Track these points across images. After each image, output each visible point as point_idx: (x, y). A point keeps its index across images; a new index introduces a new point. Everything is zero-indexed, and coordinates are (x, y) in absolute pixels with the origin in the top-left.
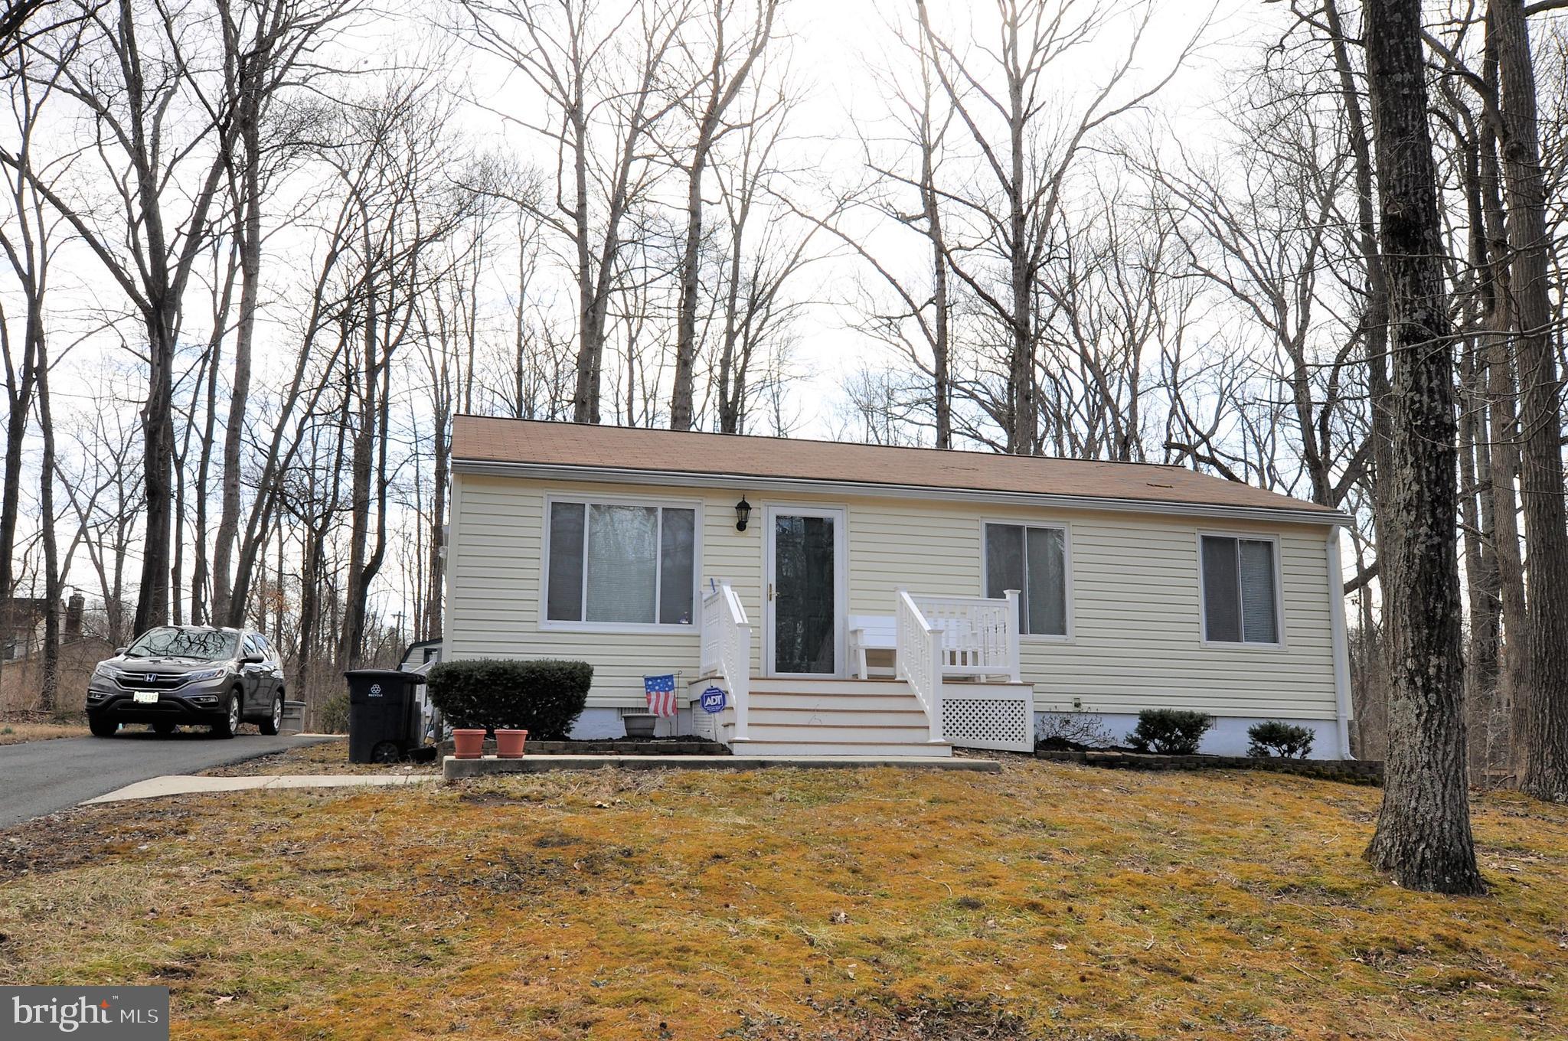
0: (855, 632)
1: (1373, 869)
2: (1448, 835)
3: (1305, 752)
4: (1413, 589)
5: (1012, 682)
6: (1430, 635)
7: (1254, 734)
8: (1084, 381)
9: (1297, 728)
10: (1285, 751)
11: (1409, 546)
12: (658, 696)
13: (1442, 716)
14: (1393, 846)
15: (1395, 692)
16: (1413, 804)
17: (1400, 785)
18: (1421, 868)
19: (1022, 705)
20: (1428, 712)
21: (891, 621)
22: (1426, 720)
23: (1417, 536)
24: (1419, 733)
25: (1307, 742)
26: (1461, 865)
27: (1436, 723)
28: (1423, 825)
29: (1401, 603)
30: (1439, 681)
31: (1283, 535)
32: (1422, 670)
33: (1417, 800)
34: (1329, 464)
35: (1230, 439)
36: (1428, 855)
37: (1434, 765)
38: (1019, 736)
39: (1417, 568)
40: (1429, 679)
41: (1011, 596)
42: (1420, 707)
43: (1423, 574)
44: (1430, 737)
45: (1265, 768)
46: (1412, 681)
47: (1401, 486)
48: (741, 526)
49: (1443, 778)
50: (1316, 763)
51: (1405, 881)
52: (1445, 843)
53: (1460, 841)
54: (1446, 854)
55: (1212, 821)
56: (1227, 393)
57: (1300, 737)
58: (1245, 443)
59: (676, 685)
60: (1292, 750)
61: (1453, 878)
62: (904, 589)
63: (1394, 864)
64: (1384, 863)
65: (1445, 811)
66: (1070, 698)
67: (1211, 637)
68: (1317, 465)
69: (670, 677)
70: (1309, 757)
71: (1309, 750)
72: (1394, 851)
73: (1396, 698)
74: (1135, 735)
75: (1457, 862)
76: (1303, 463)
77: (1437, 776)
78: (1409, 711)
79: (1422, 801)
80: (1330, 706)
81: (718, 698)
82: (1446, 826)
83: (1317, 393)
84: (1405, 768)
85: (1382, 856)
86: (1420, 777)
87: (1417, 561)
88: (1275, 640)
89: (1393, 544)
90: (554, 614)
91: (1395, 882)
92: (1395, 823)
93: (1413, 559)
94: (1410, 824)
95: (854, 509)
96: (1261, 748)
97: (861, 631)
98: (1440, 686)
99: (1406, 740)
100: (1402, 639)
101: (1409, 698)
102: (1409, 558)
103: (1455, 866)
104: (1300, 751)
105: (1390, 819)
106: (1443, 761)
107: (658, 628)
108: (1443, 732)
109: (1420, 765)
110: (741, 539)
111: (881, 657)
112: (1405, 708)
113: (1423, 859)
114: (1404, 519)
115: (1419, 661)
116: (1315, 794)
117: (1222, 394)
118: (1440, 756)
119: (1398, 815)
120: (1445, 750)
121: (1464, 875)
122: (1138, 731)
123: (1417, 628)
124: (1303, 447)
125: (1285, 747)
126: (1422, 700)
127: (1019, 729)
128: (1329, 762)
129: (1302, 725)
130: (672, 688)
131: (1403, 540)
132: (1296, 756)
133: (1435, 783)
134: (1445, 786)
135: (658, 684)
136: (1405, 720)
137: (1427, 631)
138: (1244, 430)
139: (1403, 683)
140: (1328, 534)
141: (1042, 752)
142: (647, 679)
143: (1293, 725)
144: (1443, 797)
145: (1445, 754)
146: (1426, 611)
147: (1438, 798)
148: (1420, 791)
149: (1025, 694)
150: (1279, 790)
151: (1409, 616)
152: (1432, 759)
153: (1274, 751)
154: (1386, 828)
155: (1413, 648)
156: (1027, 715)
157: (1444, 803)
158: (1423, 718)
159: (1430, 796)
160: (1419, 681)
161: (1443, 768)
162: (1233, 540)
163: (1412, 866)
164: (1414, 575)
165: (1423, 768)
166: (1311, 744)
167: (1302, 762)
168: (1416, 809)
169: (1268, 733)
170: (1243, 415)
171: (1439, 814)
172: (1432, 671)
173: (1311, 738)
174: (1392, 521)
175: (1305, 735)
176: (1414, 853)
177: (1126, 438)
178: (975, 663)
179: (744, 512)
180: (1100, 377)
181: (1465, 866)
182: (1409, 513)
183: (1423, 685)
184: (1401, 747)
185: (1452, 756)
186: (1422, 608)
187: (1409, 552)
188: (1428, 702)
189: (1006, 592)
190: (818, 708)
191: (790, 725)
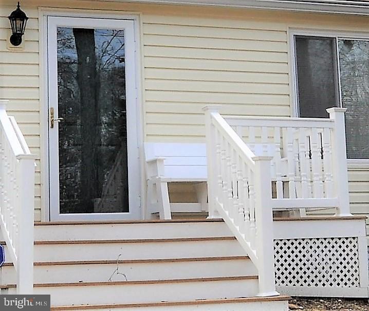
0: (154, 162)
5: (341, 215)
19: (354, 241)
41: (336, 115)
48: (17, 40)
95: (147, 18)
97: (161, 161)
110: (15, 56)
149: (359, 229)
179: (19, 22)
189: (328, 110)
190: (120, 259)
191: (81, 284)
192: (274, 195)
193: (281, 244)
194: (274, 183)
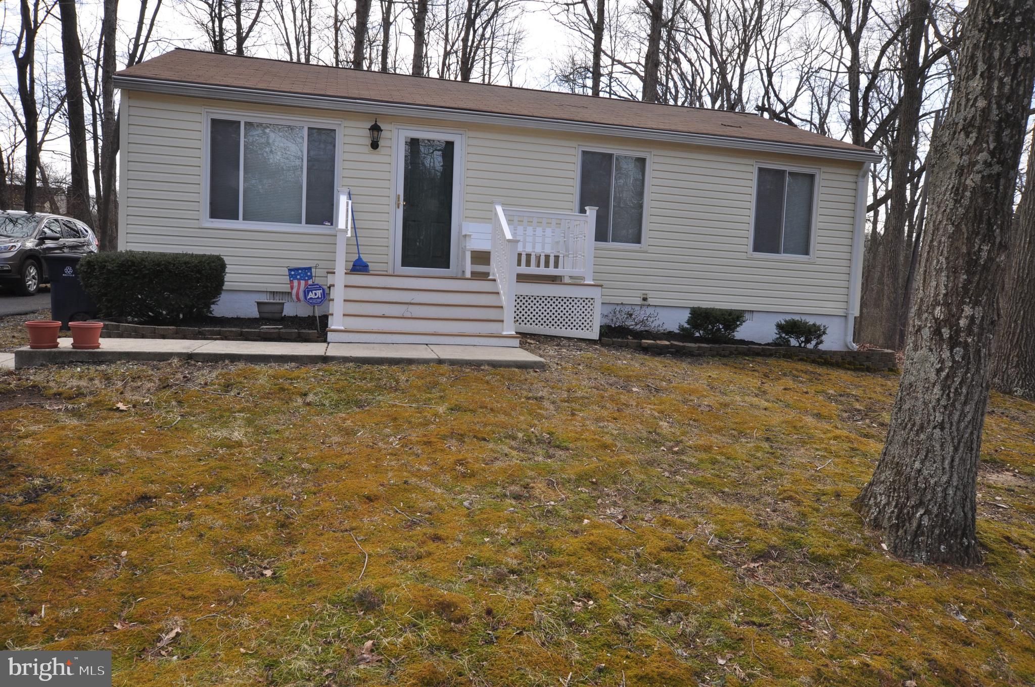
0: (465, 236)
1: (862, 523)
2: (951, 501)
3: (817, 344)
4: (957, 227)
5: (586, 282)
6: (969, 281)
7: (780, 327)
8: (711, 65)
9: (814, 325)
10: (802, 342)
11: (961, 175)
12: (299, 284)
13: (966, 373)
14: (888, 503)
15: (916, 341)
16: (917, 465)
17: (905, 443)
18: (916, 535)
19: (592, 301)
20: (952, 367)
21: (488, 227)
22: (948, 376)
23: (973, 164)
24: (937, 390)
25: (820, 336)
26: (959, 533)
27: (958, 380)
28: (925, 489)
29: (940, 242)
30: (969, 335)
31: (824, 169)
32: (951, 320)
33: (923, 462)
34: (865, 125)
35: (802, 109)
36: (926, 521)
37: (947, 426)
38: (588, 327)
39: (966, 202)
40: (958, 331)
41: (591, 212)
42: (942, 361)
43: (972, 210)
44: (948, 395)
45: (784, 356)
46: (937, 332)
47: (963, 102)
48: (375, 145)
49: (956, 441)
50: (825, 352)
51: (895, 547)
52: (946, 510)
53: (963, 507)
54: (945, 521)
55: (719, 430)
56: (805, 78)
57: (816, 332)
58: (812, 112)
59: (313, 275)
60: (808, 341)
61: (950, 547)
62: (499, 203)
63: (886, 524)
64: (876, 519)
65: (951, 476)
66: (640, 294)
67: (757, 249)
68: (857, 125)
69: (310, 269)
70: (821, 347)
71: (821, 342)
72: (889, 510)
73: (916, 349)
74: (686, 326)
75: (956, 530)
76: (848, 127)
77: (949, 439)
78: (928, 365)
79: (927, 464)
80: (843, 305)
81: (319, 293)
82: (951, 492)
83: (864, 81)
84: (914, 425)
85: (874, 511)
86: (930, 438)
87: (968, 194)
88: (807, 253)
89: (941, 174)
90: (215, 214)
91: (884, 546)
92: (894, 481)
93: (964, 191)
94: (911, 487)
95: (471, 134)
96: (784, 338)
97: (470, 236)
98: (970, 340)
99: (920, 395)
100: (934, 284)
101: (931, 350)
102: (958, 191)
103: (954, 535)
104: (814, 343)
105: (888, 475)
106: (959, 422)
107: (304, 228)
108: (964, 391)
109: (932, 424)
110: (375, 157)
111: (482, 257)
112: (925, 360)
113: (919, 525)
114: (960, 143)
115: (950, 311)
116: (820, 388)
117: (802, 78)
118: (956, 417)
119: (899, 473)
120: (963, 410)
121: (962, 544)
122: (688, 322)
123: (954, 271)
124: (849, 117)
125: (802, 339)
126: (946, 354)
127: (588, 321)
128: (835, 352)
129: (819, 321)
130: (311, 277)
131: (955, 168)
132: (810, 346)
133: (946, 445)
134: (956, 449)
135: (299, 274)
136: (922, 374)
137: (965, 277)
138: (812, 104)
139: (926, 333)
140: (860, 169)
141: (605, 339)
142: (290, 270)
143: (811, 321)
144: (953, 461)
145: (963, 415)
146: (969, 253)
147: (947, 462)
148: (928, 452)
149: (596, 293)
150: (790, 383)
151: (947, 258)
152: (946, 419)
153: (794, 342)
154: (883, 482)
155: (946, 295)
156: (595, 310)
157: (952, 467)
158: (944, 374)
159: (938, 459)
160: (946, 333)
161: (958, 430)
162: (784, 171)
163: (906, 532)
164: (961, 211)
165: (935, 428)
166: (824, 337)
167: (815, 350)
168: (919, 471)
169: (791, 328)
170: (813, 93)
171: (945, 479)
172: (963, 322)
173: (824, 333)
174: (944, 145)
175: (820, 330)
176: (910, 519)
177: (734, 104)
178: (556, 266)
179: (376, 133)
180: (723, 65)
181: (964, 535)
182: (967, 136)
183: (951, 337)
184: (913, 402)
185: (969, 417)
186: (964, 250)
187: (959, 183)
188: (952, 356)
189: (587, 208)
190: (412, 302)
191: (384, 317)
192: (519, 264)
193: (521, 298)
194: (520, 255)
